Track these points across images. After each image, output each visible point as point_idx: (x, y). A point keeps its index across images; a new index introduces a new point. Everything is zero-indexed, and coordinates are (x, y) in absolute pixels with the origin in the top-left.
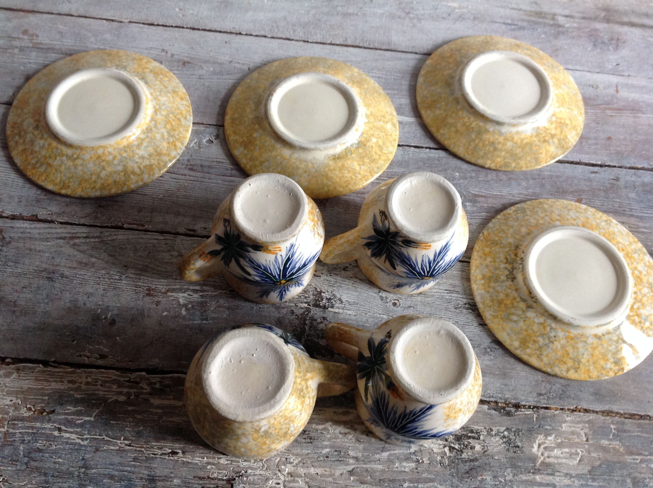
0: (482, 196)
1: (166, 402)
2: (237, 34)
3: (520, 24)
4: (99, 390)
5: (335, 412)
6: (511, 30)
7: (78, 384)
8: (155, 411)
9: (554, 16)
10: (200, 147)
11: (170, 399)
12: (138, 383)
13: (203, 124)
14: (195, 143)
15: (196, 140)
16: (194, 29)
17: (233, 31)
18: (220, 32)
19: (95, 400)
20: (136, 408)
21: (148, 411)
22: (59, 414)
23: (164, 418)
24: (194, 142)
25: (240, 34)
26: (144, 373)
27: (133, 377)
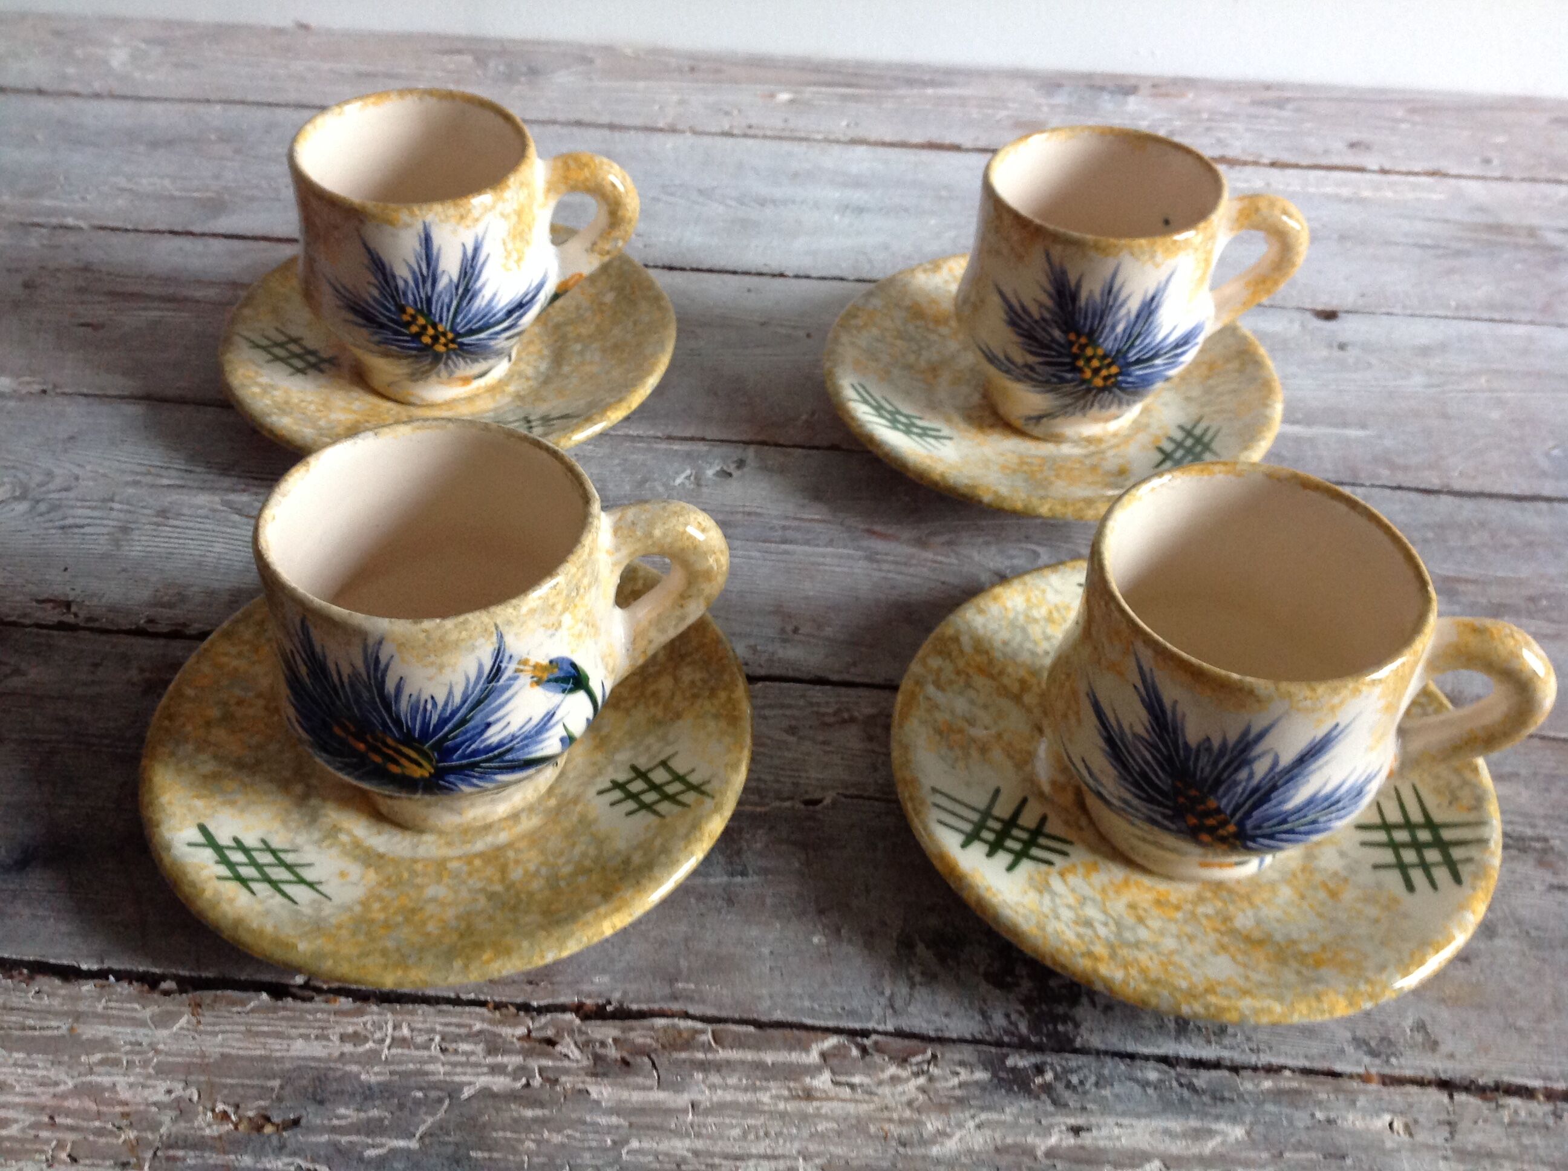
0: (1467, 581)
1: (637, 1097)
2: (774, 276)
3: (1459, 246)
4: (432, 1060)
5: (1167, 1132)
6: (1439, 257)
7: (370, 1045)
8: (603, 1120)
9: (1532, 232)
10: (699, 485)
11: (651, 1088)
12: (551, 1042)
13: (703, 439)
14: (688, 478)
15: (688, 472)
16: (671, 268)
17: (765, 270)
18: (735, 273)
19: (421, 1089)
20: (547, 1112)
21: (584, 1123)
22: (312, 1130)
23: (635, 1144)
24: (683, 476)
25: (782, 275)
26: (570, 1016)
27: (537, 1025)
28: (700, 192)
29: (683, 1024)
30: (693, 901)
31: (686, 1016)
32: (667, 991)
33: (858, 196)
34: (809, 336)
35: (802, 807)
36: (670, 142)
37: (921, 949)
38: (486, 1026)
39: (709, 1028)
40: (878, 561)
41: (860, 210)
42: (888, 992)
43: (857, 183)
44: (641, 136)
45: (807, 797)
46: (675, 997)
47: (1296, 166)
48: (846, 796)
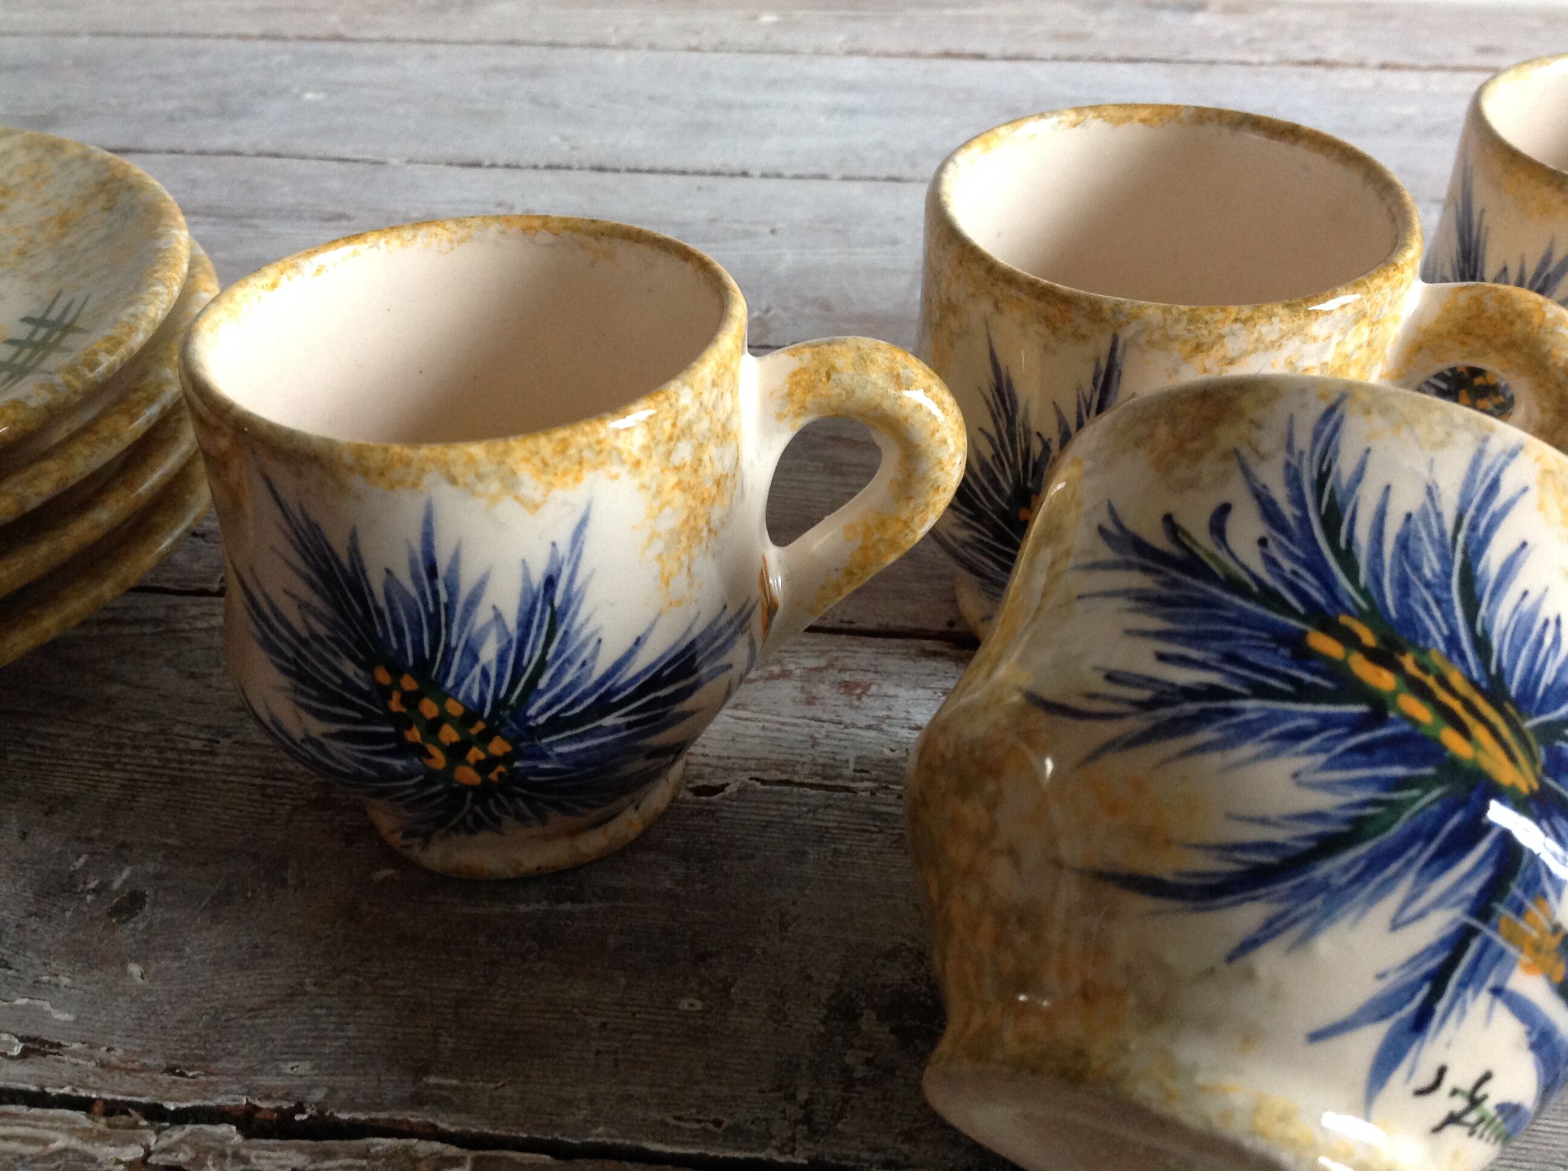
2: (732, 175)
16: (601, 169)
17: (724, 169)
18: (683, 173)
25: (745, 174)
26: (223, 1129)
27: (163, 1143)
28: (651, 98)
29: (423, 1147)
30: (482, 939)
31: (432, 1133)
32: (408, 1089)
33: (851, 99)
34: (773, 231)
35: (690, 796)
36: (620, 58)
37: (868, 1021)
38: (74, 1143)
39: (470, 1155)
40: (843, 474)
41: (852, 112)
42: (802, 1096)
43: (852, 87)
44: (587, 52)
45: (700, 783)
46: (417, 1101)
47: (1412, 68)
48: (763, 782)
